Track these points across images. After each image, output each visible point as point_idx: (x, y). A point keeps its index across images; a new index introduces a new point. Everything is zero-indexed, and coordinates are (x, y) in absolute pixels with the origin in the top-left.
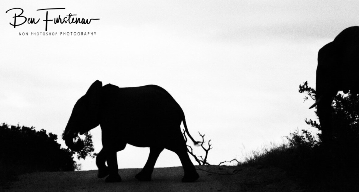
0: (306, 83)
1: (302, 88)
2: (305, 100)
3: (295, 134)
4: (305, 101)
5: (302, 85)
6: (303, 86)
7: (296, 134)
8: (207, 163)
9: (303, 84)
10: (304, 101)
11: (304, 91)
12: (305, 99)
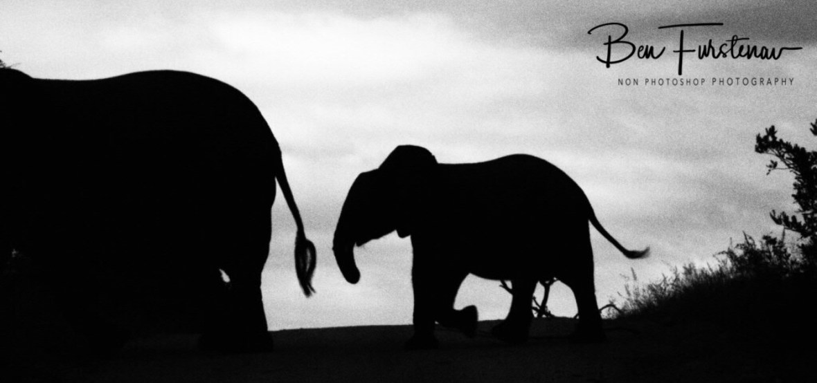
0: (772, 131)
1: (763, 143)
2: (769, 169)
3: (747, 245)
4: (770, 171)
5: (763, 134)
6: (766, 138)
7: (750, 247)
8: (549, 314)
9: (765, 134)
10: (768, 171)
11: (768, 149)
12: (770, 166)
